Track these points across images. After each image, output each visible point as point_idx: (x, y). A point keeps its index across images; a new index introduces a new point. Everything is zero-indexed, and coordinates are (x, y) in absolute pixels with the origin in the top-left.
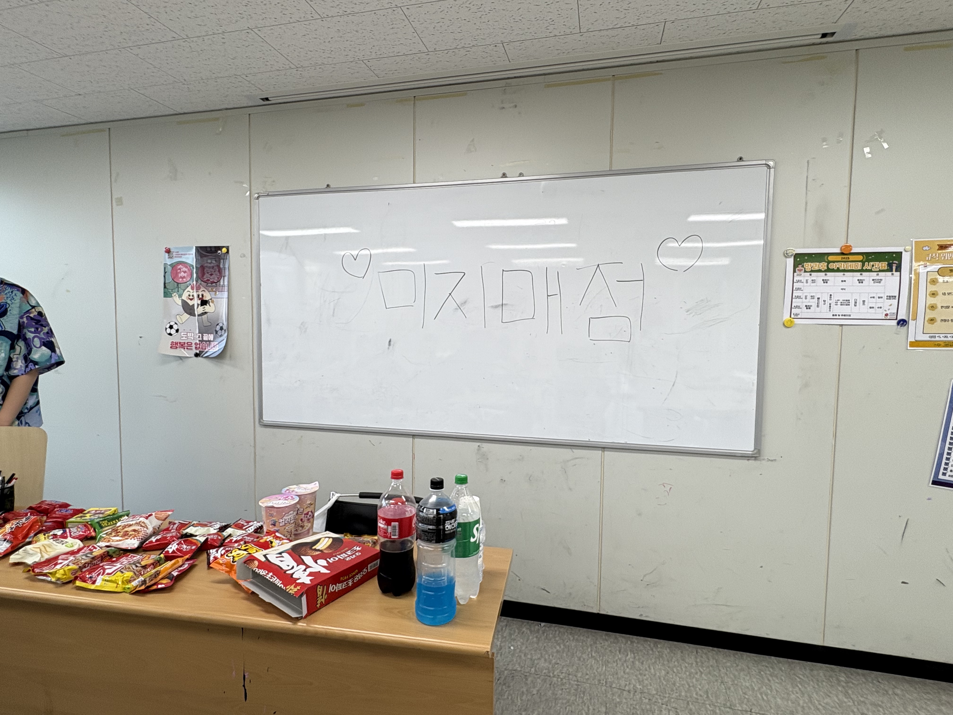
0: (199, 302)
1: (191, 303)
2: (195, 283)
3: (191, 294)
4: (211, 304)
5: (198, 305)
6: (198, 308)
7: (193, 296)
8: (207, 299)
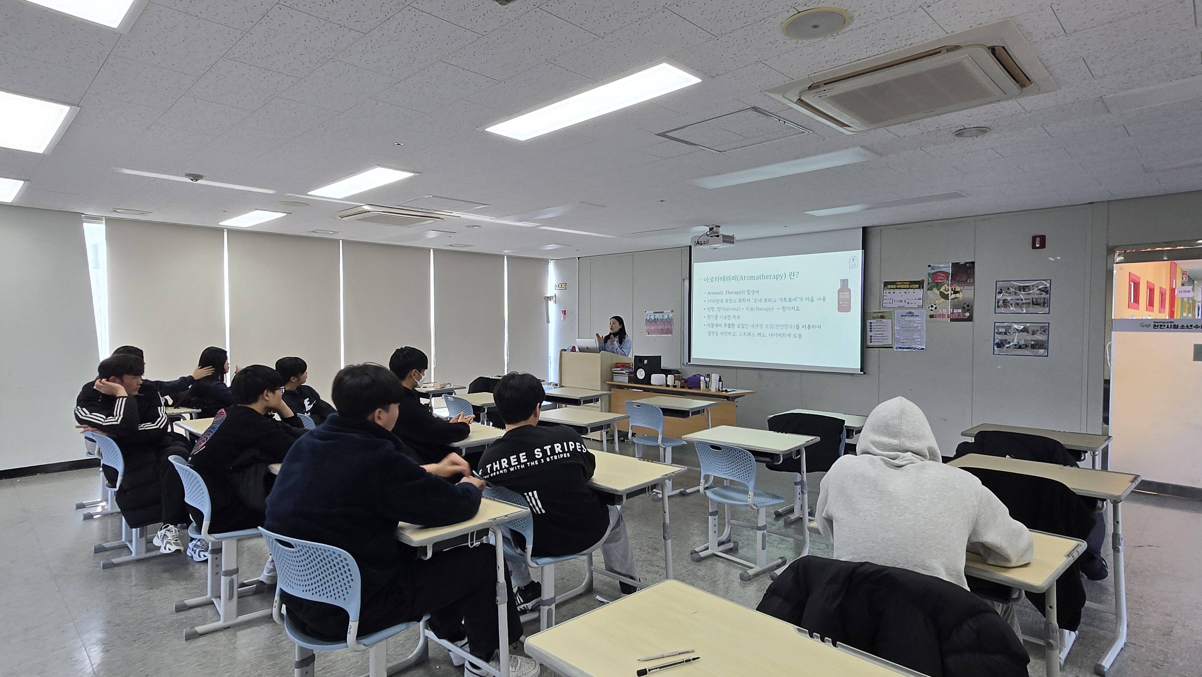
0: (953, 292)
1: (946, 293)
2: (950, 282)
3: (947, 288)
4: (960, 293)
5: (951, 294)
6: (951, 295)
7: (948, 289)
8: (958, 290)
